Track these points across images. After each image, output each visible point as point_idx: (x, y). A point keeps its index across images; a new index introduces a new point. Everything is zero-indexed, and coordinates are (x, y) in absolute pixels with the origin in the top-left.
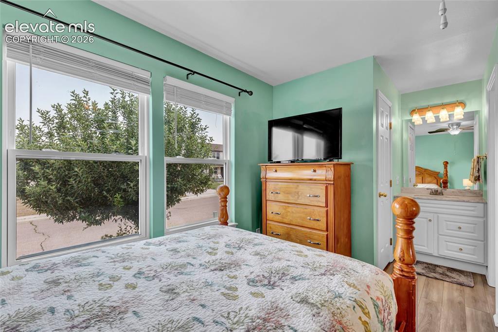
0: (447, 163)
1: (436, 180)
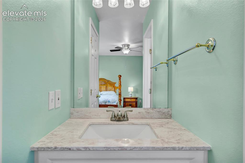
0: (121, 76)
1: (114, 89)
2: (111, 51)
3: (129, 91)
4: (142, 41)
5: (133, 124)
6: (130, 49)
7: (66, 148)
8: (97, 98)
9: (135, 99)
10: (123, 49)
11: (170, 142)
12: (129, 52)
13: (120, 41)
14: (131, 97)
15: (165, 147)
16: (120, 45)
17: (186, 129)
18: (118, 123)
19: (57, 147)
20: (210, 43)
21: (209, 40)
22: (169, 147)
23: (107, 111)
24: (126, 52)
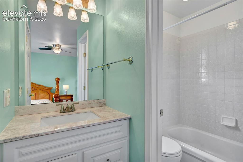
0: (59, 79)
1: (49, 95)
2: (40, 49)
3: (64, 89)
4: (76, 44)
5: (80, 113)
6: (61, 49)
7: (34, 135)
8: (30, 97)
9: (71, 97)
10: (54, 48)
11: (110, 118)
12: (61, 52)
13: (51, 40)
14: (66, 95)
15: (108, 121)
16: (51, 44)
17: (117, 111)
18: (67, 113)
19: (25, 136)
20: (130, 59)
21: (130, 57)
22: (110, 121)
23: (57, 105)
24: (57, 51)
